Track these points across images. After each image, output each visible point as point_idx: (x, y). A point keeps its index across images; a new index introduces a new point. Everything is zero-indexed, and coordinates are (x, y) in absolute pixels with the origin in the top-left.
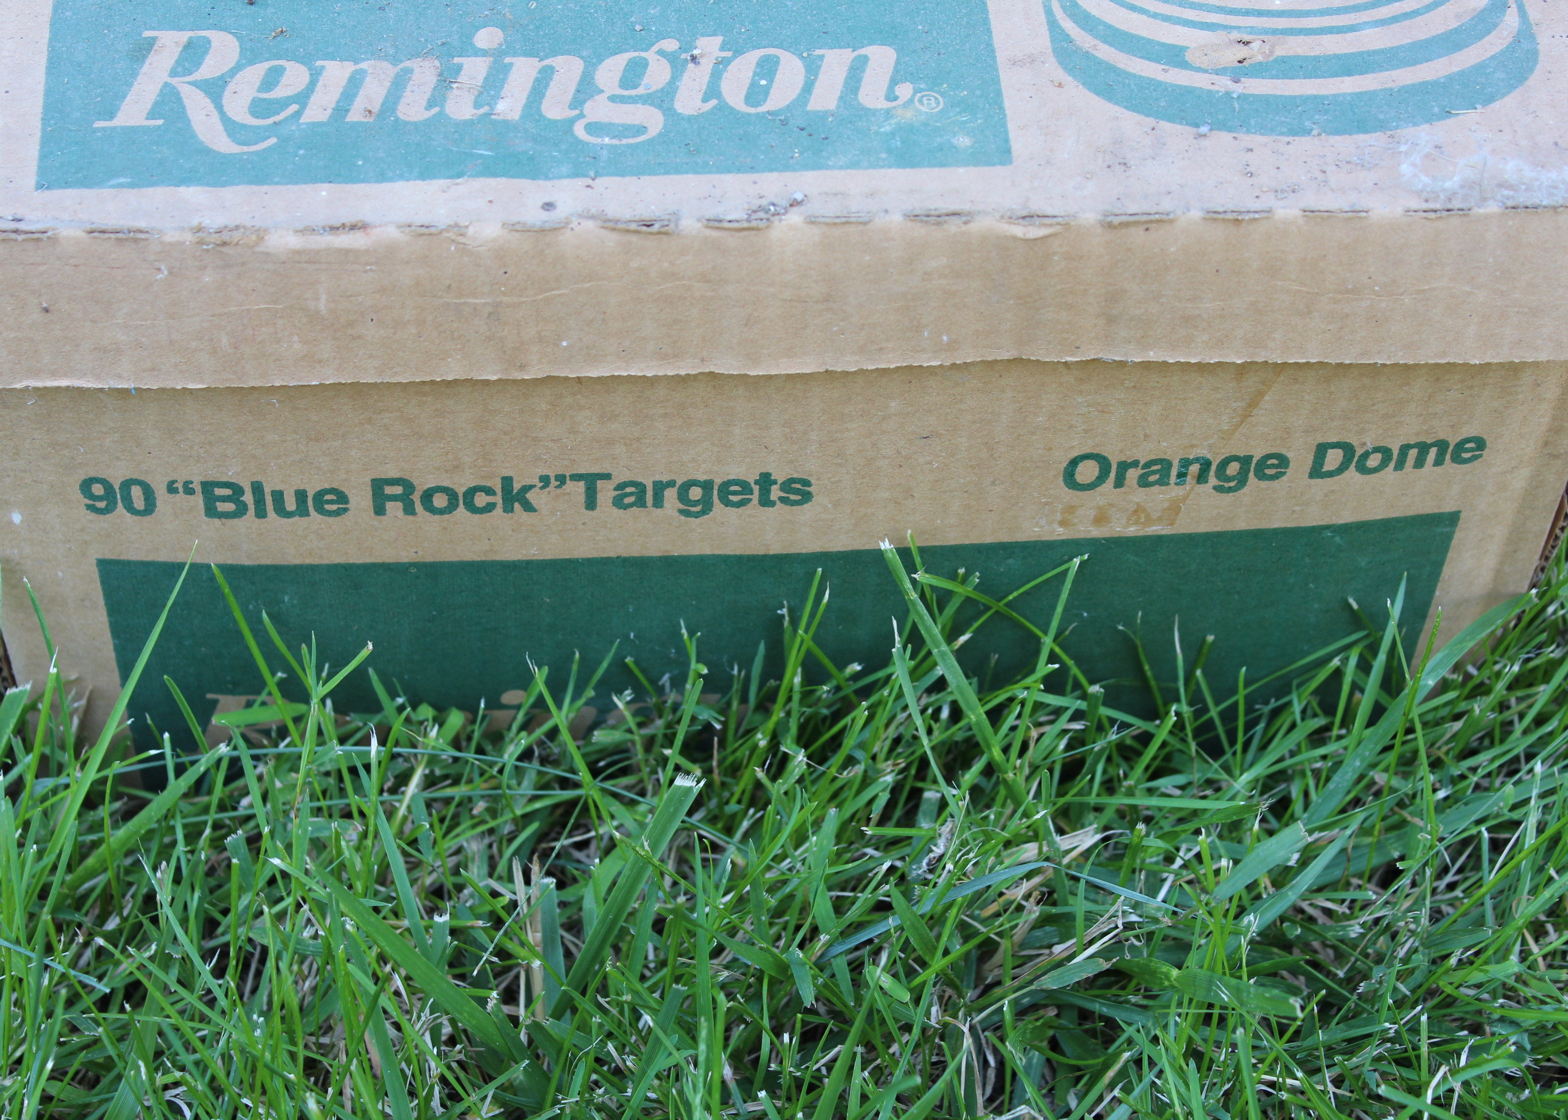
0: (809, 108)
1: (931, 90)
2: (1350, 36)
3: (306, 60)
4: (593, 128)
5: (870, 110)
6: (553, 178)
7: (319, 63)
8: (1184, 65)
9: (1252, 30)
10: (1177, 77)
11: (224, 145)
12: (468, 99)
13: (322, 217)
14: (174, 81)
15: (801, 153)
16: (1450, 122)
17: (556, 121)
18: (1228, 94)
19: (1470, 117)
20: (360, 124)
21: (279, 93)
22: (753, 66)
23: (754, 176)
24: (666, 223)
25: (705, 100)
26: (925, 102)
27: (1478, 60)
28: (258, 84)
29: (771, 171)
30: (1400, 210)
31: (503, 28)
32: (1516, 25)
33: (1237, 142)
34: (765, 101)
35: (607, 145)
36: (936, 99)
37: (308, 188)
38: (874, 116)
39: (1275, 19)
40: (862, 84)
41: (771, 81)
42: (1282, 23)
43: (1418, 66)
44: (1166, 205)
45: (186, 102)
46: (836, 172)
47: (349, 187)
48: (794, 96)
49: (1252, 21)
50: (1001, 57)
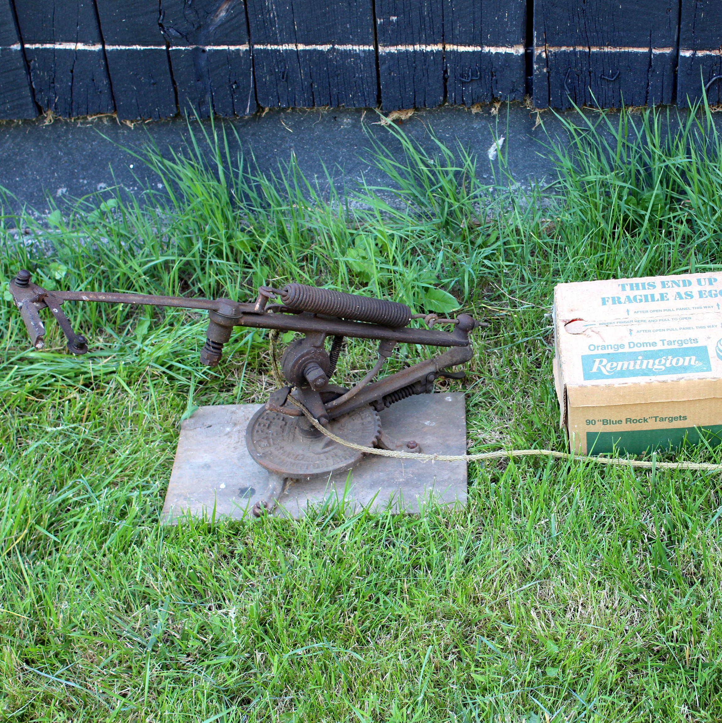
0: (684, 365)
3: (616, 362)
4: (656, 369)
6: (651, 376)
7: (618, 362)
11: (607, 374)
12: (639, 366)
13: (621, 382)
14: (599, 366)
15: (684, 371)
17: (651, 368)
20: (625, 370)
21: (613, 366)
22: (676, 360)
24: (666, 381)
25: (670, 365)
26: (700, 363)
28: (610, 365)
29: (680, 374)
31: (642, 356)
34: (678, 365)
35: (658, 371)
38: (693, 366)
40: (691, 361)
41: (679, 362)
45: (601, 368)
48: (682, 364)
50: (710, 357)
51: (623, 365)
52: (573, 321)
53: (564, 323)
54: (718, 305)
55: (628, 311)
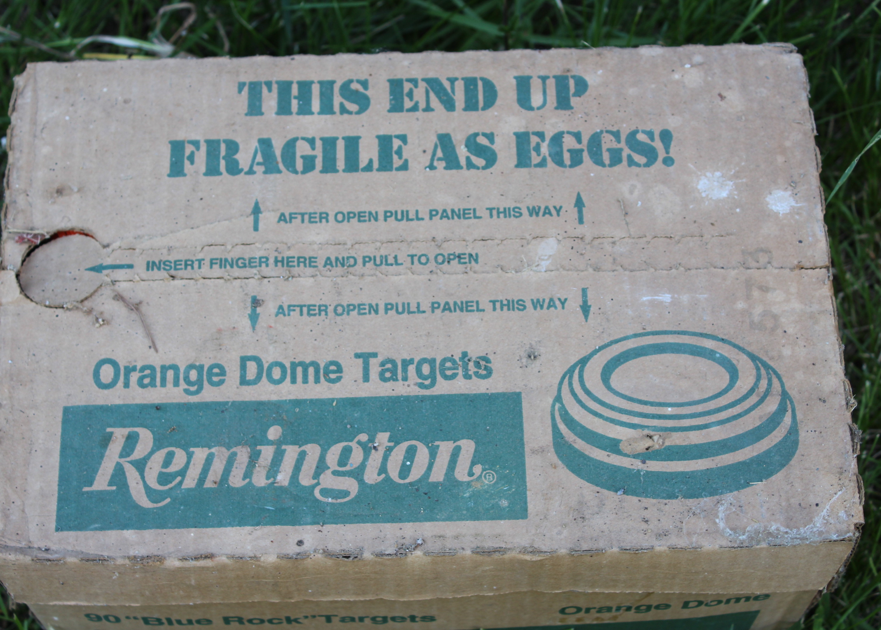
0: (430, 480)
1: (491, 469)
2: (704, 431)
3: (185, 447)
4: (325, 492)
5: (460, 482)
6: (302, 525)
7: (192, 449)
8: (618, 452)
9: (656, 429)
10: (615, 460)
11: (145, 502)
12: (264, 473)
13: (191, 550)
14: (122, 461)
15: (424, 510)
16: (748, 490)
17: (306, 487)
18: (639, 471)
19: (759, 485)
20: (211, 488)
21: (173, 468)
22: (404, 452)
23: (400, 525)
24: (356, 556)
25: (379, 474)
26: (487, 477)
27: (767, 448)
28: (162, 463)
29: (409, 522)
30: (717, 547)
31: (282, 426)
32: (790, 423)
33: (640, 503)
34: (408, 476)
35: (330, 503)
36: (493, 475)
37: (184, 531)
38: (462, 486)
39: (667, 421)
40: (457, 465)
41: (412, 462)
42: (670, 423)
43: (737, 452)
44: (601, 544)
45: (127, 474)
46: (441, 523)
47: (204, 530)
48: (423, 472)
49: (656, 422)
50: (527, 449)
51: (209, 461)
52: (56, 235)
53: (24, 248)
54: (579, 203)
55: (256, 211)
